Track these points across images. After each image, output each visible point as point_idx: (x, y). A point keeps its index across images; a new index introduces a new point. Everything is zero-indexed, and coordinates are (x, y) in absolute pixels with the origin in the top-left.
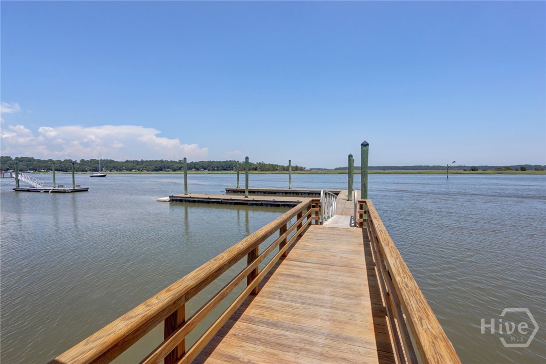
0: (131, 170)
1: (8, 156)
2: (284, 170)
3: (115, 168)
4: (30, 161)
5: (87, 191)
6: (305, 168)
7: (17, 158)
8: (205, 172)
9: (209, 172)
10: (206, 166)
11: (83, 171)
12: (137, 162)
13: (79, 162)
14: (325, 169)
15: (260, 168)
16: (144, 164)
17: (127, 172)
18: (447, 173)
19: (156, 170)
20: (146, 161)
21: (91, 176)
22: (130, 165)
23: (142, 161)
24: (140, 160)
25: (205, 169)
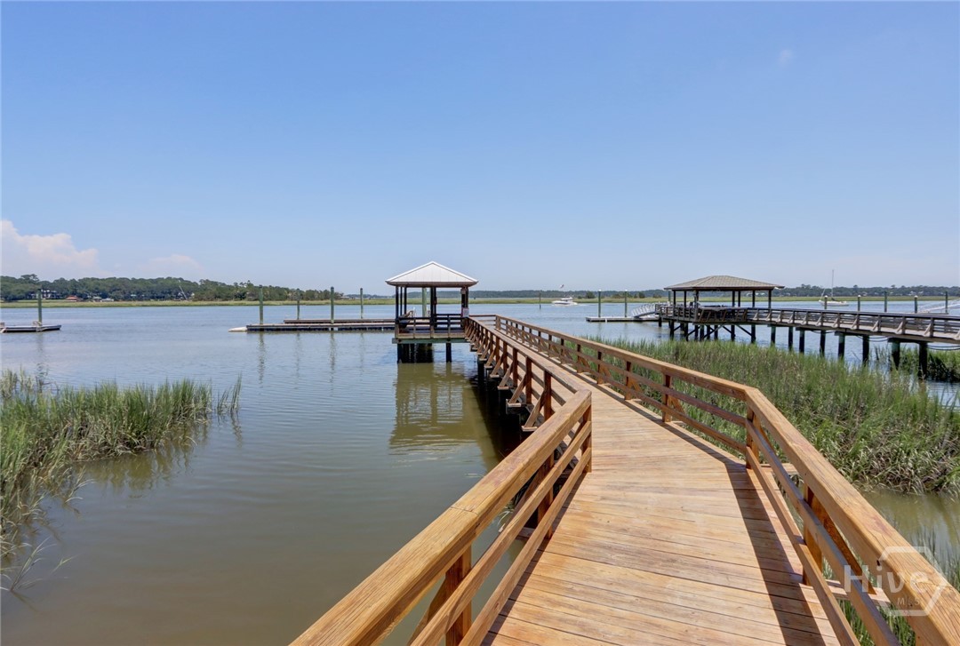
5: (58, 329)
8: (105, 303)
9: (117, 303)
10: (107, 289)
14: (375, 296)
15: (253, 295)
18: (540, 302)
25: (104, 296)
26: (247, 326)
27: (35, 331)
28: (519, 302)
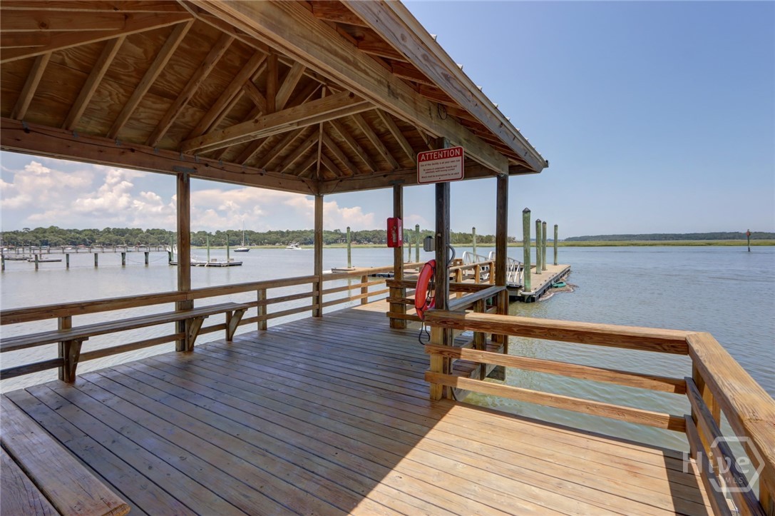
0: (274, 244)
1: (139, 228)
2: (483, 242)
3: (255, 241)
4: (161, 233)
6: (514, 239)
7: (148, 231)
8: (370, 246)
9: (375, 245)
10: (371, 237)
11: (219, 245)
12: (282, 232)
13: (214, 234)
16: (290, 235)
17: (270, 246)
19: (306, 244)
20: (293, 232)
21: (236, 251)
22: (274, 237)
23: (288, 232)
24: (285, 231)
25: (369, 241)
26: (332, 270)
27: (220, 266)
28: (710, 244)
